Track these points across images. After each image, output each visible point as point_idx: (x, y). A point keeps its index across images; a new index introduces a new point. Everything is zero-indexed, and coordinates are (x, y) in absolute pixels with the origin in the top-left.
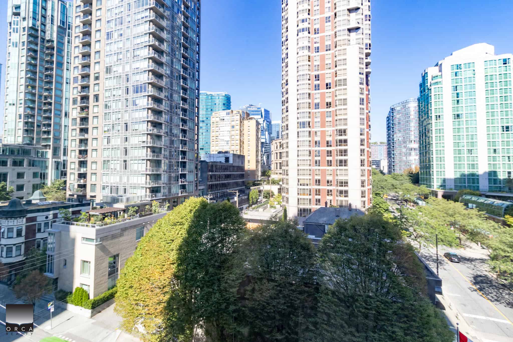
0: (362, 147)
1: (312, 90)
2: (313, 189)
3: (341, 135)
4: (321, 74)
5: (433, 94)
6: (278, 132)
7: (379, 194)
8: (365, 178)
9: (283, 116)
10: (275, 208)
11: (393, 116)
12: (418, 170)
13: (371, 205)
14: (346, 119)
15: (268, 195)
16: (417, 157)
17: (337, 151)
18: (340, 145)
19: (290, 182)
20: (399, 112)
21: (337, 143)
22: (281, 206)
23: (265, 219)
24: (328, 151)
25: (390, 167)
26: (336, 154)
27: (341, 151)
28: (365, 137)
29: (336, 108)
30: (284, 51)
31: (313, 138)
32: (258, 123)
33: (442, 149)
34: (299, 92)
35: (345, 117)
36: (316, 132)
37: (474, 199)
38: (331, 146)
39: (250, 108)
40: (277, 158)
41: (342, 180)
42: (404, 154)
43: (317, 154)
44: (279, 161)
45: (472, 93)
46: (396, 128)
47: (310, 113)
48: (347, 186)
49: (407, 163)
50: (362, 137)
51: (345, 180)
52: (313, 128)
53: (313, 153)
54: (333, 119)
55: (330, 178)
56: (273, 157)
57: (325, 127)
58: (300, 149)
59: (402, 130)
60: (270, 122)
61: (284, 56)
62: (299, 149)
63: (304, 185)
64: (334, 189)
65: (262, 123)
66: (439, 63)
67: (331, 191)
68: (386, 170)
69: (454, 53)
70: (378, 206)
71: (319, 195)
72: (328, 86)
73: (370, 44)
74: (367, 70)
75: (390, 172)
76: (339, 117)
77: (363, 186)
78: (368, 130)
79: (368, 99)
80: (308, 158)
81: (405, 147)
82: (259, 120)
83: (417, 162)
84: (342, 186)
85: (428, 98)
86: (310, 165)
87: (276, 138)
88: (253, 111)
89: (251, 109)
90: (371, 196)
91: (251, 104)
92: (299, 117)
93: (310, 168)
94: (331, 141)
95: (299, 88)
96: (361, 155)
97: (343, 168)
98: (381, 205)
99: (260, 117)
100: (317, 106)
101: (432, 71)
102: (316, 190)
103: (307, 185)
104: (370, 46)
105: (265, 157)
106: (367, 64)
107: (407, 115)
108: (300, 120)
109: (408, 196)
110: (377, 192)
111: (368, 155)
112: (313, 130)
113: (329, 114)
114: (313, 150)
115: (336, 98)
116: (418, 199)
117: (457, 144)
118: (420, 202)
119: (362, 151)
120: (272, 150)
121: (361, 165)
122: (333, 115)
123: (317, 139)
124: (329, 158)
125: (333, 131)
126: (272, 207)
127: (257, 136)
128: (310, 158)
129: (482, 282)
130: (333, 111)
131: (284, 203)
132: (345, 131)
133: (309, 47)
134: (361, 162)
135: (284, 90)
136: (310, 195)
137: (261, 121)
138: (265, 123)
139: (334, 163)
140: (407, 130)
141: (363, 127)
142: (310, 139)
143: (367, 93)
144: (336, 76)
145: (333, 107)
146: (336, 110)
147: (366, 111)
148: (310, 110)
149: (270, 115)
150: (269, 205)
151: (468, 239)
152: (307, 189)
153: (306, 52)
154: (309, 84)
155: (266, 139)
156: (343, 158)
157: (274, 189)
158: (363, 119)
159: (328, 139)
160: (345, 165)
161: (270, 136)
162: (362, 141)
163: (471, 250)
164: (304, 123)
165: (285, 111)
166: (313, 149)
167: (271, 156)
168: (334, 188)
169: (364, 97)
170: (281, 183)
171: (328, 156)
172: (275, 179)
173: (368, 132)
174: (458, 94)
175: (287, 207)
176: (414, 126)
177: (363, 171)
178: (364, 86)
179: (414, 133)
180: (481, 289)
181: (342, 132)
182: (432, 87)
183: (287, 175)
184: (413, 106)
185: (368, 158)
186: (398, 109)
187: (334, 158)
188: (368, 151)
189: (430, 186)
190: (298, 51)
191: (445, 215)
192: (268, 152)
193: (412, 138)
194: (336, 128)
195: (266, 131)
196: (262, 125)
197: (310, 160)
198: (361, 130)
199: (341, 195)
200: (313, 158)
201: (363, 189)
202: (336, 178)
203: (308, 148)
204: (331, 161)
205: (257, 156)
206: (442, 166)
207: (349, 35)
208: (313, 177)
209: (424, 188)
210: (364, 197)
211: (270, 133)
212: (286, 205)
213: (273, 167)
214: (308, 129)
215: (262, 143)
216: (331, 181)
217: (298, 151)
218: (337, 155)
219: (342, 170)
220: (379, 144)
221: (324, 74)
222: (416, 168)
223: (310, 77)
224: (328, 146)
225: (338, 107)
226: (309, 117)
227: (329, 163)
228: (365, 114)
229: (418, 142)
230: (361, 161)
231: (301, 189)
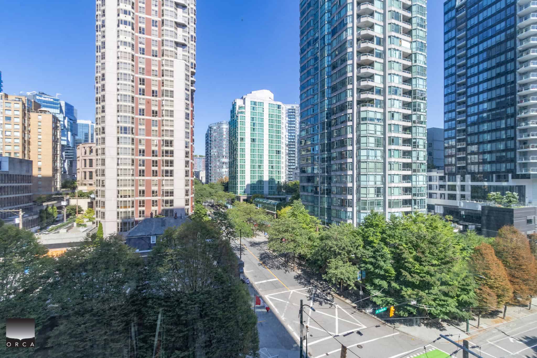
0: (187, 159)
1: (136, 94)
2: (137, 201)
3: (168, 146)
4: (147, 79)
5: (239, 121)
6: (86, 135)
7: (199, 201)
8: (189, 188)
9: (97, 116)
10: (85, 226)
11: (210, 134)
12: (227, 180)
13: (193, 211)
14: (172, 131)
15: (74, 211)
16: (227, 170)
17: (163, 161)
18: (166, 156)
19: (107, 194)
20: (215, 131)
21: (163, 153)
22: (94, 223)
23: (78, 240)
24: (153, 161)
25: (207, 178)
26: (161, 164)
27: (167, 162)
28: (189, 150)
29: (162, 118)
30: (100, 38)
31: (137, 145)
32: (55, 120)
33: (243, 164)
34: (120, 92)
35: (171, 129)
36: (140, 140)
37: (261, 200)
38: (156, 156)
39: (41, 96)
40: (85, 166)
41: (168, 190)
42: (217, 167)
43: (141, 164)
44: (88, 169)
45: (262, 125)
46: (213, 144)
47: (133, 118)
48: (173, 195)
49: (220, 174)
50: (187, 150)
51: (170, 190)
52: (137, 135)
53: (137, 162)
54: (159, 128)
55: (155, 188)
56: (79, 165)
57: (150, 136)
58: (120, 156)
59: (217, 147)
60: (75, 121)
61: (99, 44)
62: (118, 157)
63: (125, 196)
64: (159, 200)
65: (62, 119)
66: (244, 97)
67: (156, 201)
68: (204, 180)
69: (252, 92)
70: (198, 212)
71: (143, 206)
72: (154, 93)
73: (195, 64)
74: (193, 88)
75: (207, 182)
76: (165, 128)
77: (187, 195)
78: (192, 144)
79: (192, 115)
80: (130, 167)
81: (219, 161)
82: (58, 116)
83: (228, 173)
84: (168, 196)
85: (236, 123)
86: (133, 175)
87: (83, 141)
88: (44, 102)
89: (43, 98)
90: (193, 203)
91: (42, 91)
92: (119, 120)
93: (133, 178)
94: (156, 151)
95: (119, 87)
96: (186, 166)
97: (169, 178)
98: (201, 211)
99: (58, 111)
100: (142, 112)
101: (239, 102)
102: (140, 202)
103: (129, 196)
104: (195, 66)
105: (66, 164)
106: (193, 82)
107: (221, 134)
108: (120, 124)
109: (221, 201)
110: (198, 200)
111: (191, 166)
112: (136, 137)
113: (155, 123)
114: (137, 159)
115: (162, 108)
116: (228, 203)
117: (252, 161)
118: (229, 206)
119: (187, 162)
120: (78, 156)
121: (186, 176)
122: (159, 124)
123: (142, 147)
124: (155, 168)
125: (159, 141)
126: (79, 225)
127: (54, 135)
128: (133, 167)
129: (264, 258)
130: (159, 121)
131: (99, 219)
132: (171, 142)
133: (133, 45)
134: (186, 173)
135: (99, 85)
136: (133, 207)
137: (60, 117)
138: (66, 121)
139: (159, 173)
140: (220, 147)
141: (188, 140)
142: (133, 147)
143: (192, 109)
144: (163, 86)
145: (160, 117)
146: (163, 120)
147: (191, 126)
148: (133, 115)
149: (74, 111)
150: (75, 224)
151: (258, 229)
152: (129, 201)
153: (129, 49)
154: (133, 86)
155: (68, 141)
156: (169, 168)
157: (83, 203)
158: (188, 133)
159: (154, 148)
160: (171, 176)
161: (74, 138)
162: (187, 153)
163: (259, 237)
164: (125, 129)
165: (100, 110)
166: (137, 157)
167: (76, 163)
168: (160, 198)
169: (189, 112)
170: (92, 196)
171: (153, 166)
172: (83, 191)
173: (192, 145)
174: (254, 124)
175: (102, 223)
176: (225, 144)
177: (187, 181)
178: (189, 102)
179: (225, 151)
180: (264, 263)
181: (168, 143)
182: (239, 115)
183: (103, 186)
184: (225, 127)
185: (192, 170)
186: (215, 128)
187: (160, 168)
188: (192, 163)
189: (235, 193)
190: (119, 45)
191: (245, 214)
192: (71, 158)
193: (224, 153)
194: (162, 138)
195: (68, 130)
196: (62, 123)
197: (133, 170)
198: (187, 143)
199: (167, 205)
200: (137, 168)
201: (187, 197)
202: (162, 188)
203: (131, 157)
204: (156, 171)
205: (54, 161)
206: (243, 177)
207: (177, 49)
208: (137, 188)
209: (231, 194)
210: (188, 205)
211: (74, 135)
212: (102, 221)
213: (79, 176)
214: (131, 136)
215: (63, 146)
216: (156, 192)
217: (118, 159)
218: (163, 165)
219: (168, 180)
220: (198, 157)
221: (150, 80)
222: (225, 178)
223: (133, 78)
224: (153, 156)
225: (165, 118)
226: (133, 123)
227: (155, 173)
228: (190, 129)
229: (228, 158)
230: (186, 171)
231: (121, 202)
